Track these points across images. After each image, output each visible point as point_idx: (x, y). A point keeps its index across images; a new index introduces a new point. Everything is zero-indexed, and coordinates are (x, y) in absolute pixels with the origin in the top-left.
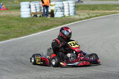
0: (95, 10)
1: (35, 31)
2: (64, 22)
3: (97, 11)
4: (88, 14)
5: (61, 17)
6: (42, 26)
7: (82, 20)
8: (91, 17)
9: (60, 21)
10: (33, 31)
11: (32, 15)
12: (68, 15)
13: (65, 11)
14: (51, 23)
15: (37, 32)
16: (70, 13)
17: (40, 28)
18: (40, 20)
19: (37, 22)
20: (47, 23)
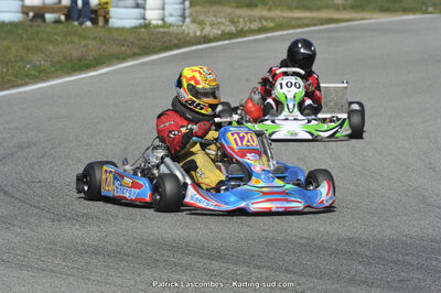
0: (256, 6)
1: (41, 75)
2: (144, 47)
3: (265, 13)
4: (232, 22)
5: (136, 28)
6: (65, 58)
7: (210, 41)
8: (241, 33)
9: (132, 43)
10: (33, 72)
11: (27, 14)
12: (160, 22)
13: (147, 6)
14: (99, 49)
15: (47, 78)
16: (167, 13)
17: (59, 62)
18: (57, 34)
19: (49, 41)
20: (85, 46)
